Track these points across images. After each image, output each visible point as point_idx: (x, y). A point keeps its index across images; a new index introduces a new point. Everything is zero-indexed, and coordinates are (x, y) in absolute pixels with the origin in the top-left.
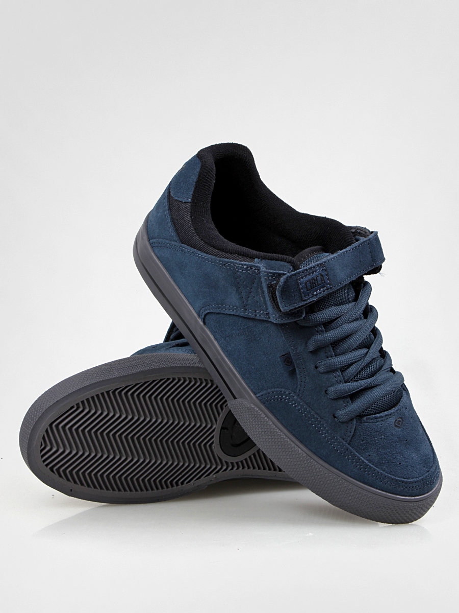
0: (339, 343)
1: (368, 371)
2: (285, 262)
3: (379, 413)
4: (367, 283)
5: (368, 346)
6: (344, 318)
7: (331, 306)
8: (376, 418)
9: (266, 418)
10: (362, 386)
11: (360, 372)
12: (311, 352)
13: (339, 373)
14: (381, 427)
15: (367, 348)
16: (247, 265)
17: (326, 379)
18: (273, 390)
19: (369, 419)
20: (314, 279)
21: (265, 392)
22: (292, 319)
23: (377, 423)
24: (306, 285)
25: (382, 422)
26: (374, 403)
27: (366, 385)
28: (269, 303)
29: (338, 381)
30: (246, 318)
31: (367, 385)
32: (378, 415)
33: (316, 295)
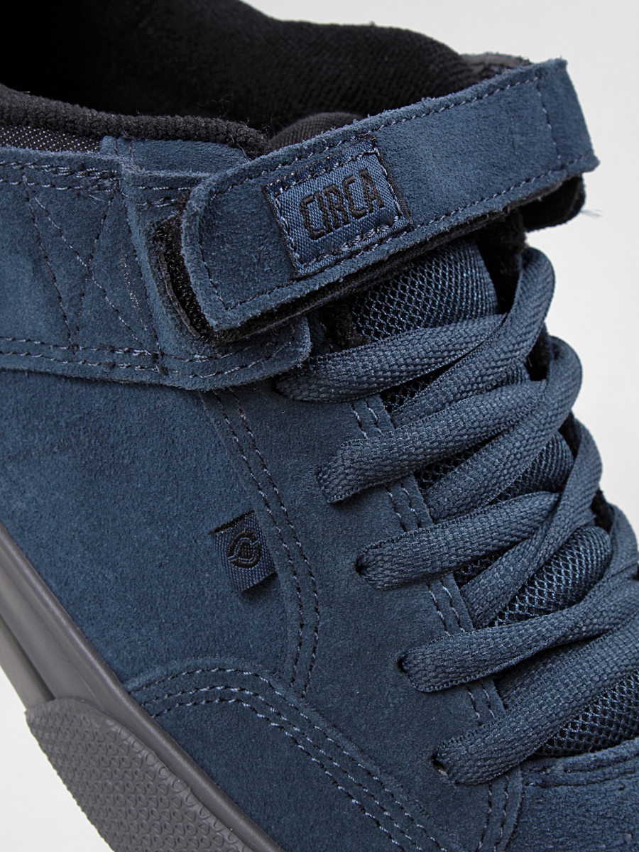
0: (446, 471)
1: (561, 579)
2: (224, 142)
3: (613, 744)
4: (534, 257)
5: (556, 485)
6: (464, 373)
7: (413, 324)
8: (600, 765)
9: (164, 773)
10: (544, 639)
11: (531, 582)
12: (339, 503)
13: (449, 588)
14: (622, 800)
15: (552, 491)
16: (71, 160)
17: (401, 612)
18: (189, 662)
19: (574, 768)
20: (337, 192)
21: (159, 671)
22: (258, 366)
23: (608, 785)
24: (307, 218)
25: (624, 781)
26: (591, 702)
27: (558, 633)
28: (159, 307)
29: (449, 622)
30: (78, 379)
31: (565, 635)
32: (607, 754)
33: (352, 255)
